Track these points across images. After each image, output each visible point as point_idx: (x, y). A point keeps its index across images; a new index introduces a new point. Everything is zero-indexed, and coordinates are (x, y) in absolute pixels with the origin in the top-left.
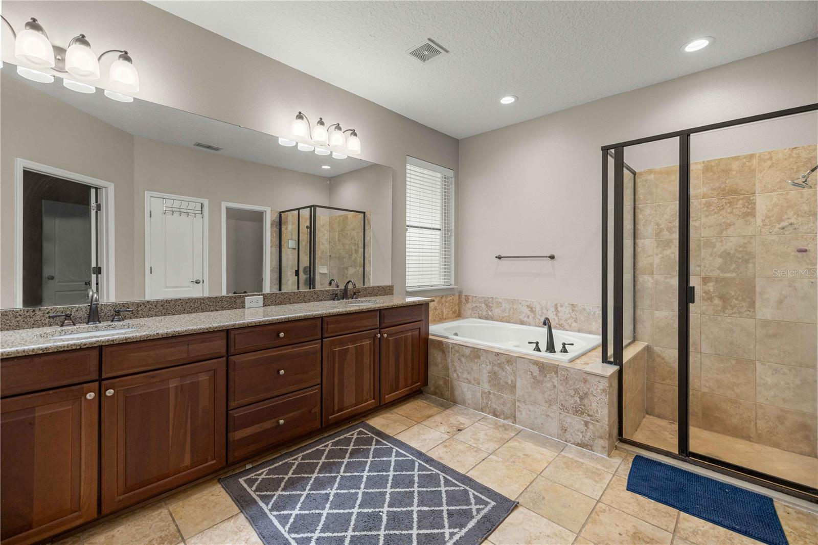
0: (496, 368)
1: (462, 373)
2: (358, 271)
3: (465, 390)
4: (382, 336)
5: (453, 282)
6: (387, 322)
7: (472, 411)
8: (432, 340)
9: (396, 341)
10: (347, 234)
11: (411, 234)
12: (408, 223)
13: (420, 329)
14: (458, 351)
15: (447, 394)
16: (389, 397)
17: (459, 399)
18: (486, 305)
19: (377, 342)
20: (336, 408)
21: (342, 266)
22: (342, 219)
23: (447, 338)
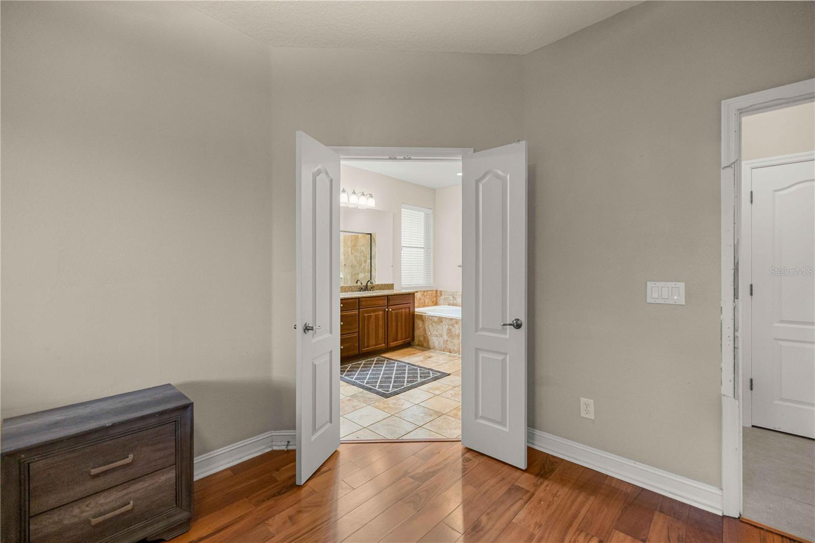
0: (450, 327)
1: (433, 332)
2: (367, 276)
3: (435, 341)
4: (388, 310)
5: (432, 282)
6: (391, 303)
7: (438, 351)
8: (416, 315)
9: (397, 314)
10: (358, 249)
11: (405, 251)
12: (402, 245)
13: (409, 308)
14: (431, 320)
15: (425, 345)
16: (393, 344)
17: (431, 346)
18: (453, 297)
19: (386, 313)
20: (366, 345)
21: (354, 272)
22: (354, 238)
23: (426, 313)
